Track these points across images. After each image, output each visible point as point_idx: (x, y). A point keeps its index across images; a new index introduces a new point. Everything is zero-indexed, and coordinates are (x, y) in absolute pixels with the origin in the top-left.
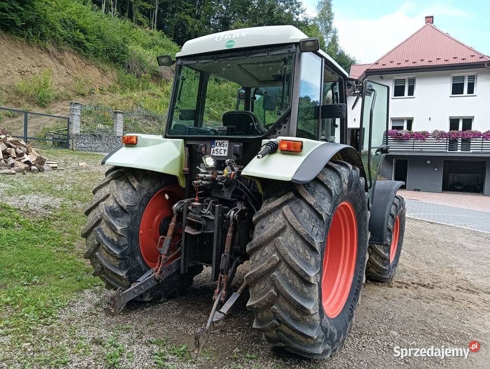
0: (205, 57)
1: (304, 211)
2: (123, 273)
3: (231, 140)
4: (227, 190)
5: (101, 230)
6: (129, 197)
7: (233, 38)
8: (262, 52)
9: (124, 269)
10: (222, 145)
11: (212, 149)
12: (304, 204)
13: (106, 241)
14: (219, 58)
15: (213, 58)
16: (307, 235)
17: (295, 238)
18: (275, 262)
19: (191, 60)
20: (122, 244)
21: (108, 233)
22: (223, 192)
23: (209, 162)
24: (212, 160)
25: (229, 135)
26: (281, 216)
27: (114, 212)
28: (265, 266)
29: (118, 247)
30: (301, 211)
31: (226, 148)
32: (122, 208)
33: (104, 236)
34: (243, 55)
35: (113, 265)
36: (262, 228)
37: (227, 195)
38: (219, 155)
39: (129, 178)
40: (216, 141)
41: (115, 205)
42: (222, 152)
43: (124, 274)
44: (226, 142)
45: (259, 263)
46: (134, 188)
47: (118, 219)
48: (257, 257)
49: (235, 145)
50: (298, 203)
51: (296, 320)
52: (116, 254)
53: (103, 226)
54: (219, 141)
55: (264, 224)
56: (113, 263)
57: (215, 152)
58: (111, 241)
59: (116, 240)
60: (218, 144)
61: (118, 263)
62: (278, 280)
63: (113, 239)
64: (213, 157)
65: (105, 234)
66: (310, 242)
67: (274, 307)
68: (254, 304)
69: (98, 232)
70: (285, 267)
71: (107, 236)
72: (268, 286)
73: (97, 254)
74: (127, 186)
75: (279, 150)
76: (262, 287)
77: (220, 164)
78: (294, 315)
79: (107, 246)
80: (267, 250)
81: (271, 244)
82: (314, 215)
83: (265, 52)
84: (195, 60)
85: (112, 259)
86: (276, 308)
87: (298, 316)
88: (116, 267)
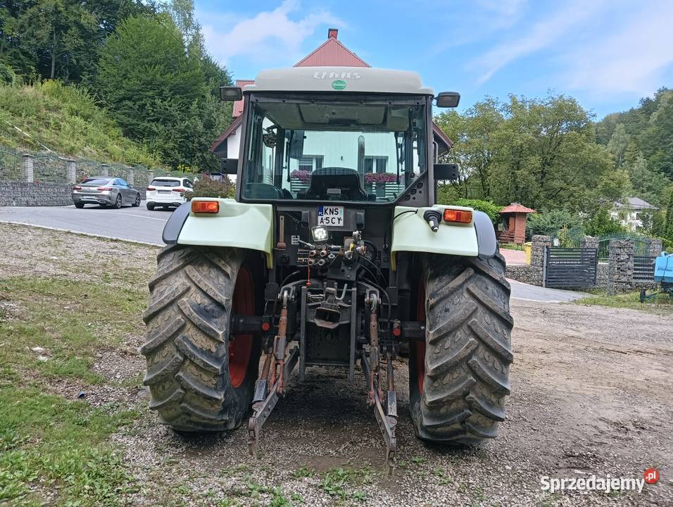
0: (295, 96)
1: (490, 288)
2: (220, 395)
3: (346, 206)
4: (349, 268)
5: (187, 339)
6: (223, 288)
7: (343, 76)
8: (382, 100)
9: (221, 389)
10: (334, 212)
11: (320, 218)
12: (487, 281)
13: (199, 353)
14: (317, 100)
15: (309, 100)
16: (505, 313)
17: (490, 317)
18: (474, 347)
19: (271, 97)
20: (221, 355)
21: (201, 341)
22: (343, 271)
23: (320, 234)
24: (324, 231)
25: (345, 200)
26: (466, 295)
27: (207, 311)
28: (461, 352)
29: (218, 360)
30: (487, 289)
31: (341, 215)
32: (219, 304)
33: (194, 347)
34: (356, 101)
35: (207, 386)
36: (447, 310)
37: (351, 275)
38: (330, 224)
39: (216, 261)
40: (325, 207)
41: (206, 301)
42: (336, 221)
43: (223, 396)
44: (341, 210)
45: (450, 350)
46: (227, 275)
47: (215, 320)
48: (447, 344)
49: (358, 213)
50: (479, 279)
51: (491, 405)
52: (216, 369)
53: (190, 332)
54: (329, 207)
55: (448, 306)
56: (205, 383)
57: (325, 221)
58: (208, 353)
59: (214, 350)
60: (328, 211)
61: (215, 382)
62: (479, 366)
63: (210, 350)
64: (324, 227)
65: (195, 344)
66: (509, 320)
67: (471, 395)
68: (445, 397)
69: (185, 343)
70: (484, 351)
71: (199, 346)
72: (463, 374)
73: (180, 374)
74: (214, 273)
75: (443, 221)
76: (455, 375)
77: (336, 236)
78: (490, 400)
79: (203, 361)
80: (460, 334)
81: (465, 327)
82: (501, 291)
83: (386, 100)
84: (279, 98)
85: (205, 378)
86: (474, 396)
87: (494, 400)
88: (210, 388)
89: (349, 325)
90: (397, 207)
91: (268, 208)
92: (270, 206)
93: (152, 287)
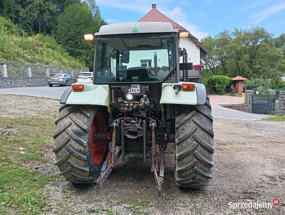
0: (117, 37)
1: (203, 119)
2: (87, 169)
3: (141, 84)
4: (143, 111)
5: (71, 145)
6: (86, 123)
7: (137, 27)
8: (155, 36)
9: (88, 166)
10: (136, 87)
11: (129, 90)
12: (202, 116)
13: (76, 151)
14: (126, 38)
15: (122, 38)
16: (210, 130)
17: (203, 132)
18: (196, 146)
19: (107, 38)
20: (86, 152)
21: (77, 146)
22: (140, 113)
23: (130, 97)
24: (131, 96)
25: (140, 81)
26: (192, 123)
27: (79, 133)
28: (190, 148)
29: (85, 154)
30: (202, 119)
31: (139, 88)
32: (84, 130)
33: (74, 149)
34: (143, 37)
35: (81, 165)
36: (183, 130)
37: (144, 114)
38: (134, 93)
39: (83, 111)
40: (132, 85)
41: (79, 129)
42: (136, 91)
43: (88, 169)
44: (139, 86)
45: (185, 148)
46: (88, 117)
47: (82, 137)
48: (184, 145)
49: (146, 87)
50: (198, 115)
51: (205, 171)
52: (84, 158)
53: (72, 142)
54: (133, 85)
55: (184, 128)
56: (80, 164)
57: (132, 91)
58: (80, 151)
59: (83, 150)
60: (133, 87)
61: (84, 163)
62: (198, 154)
63: (81, 150)
64: (131, 94)
65: (75, 147)
66: (211, 133)
67: (195, 167)
68: (184, 169)
69: (70, 147)
70: (200, 147)
71: (76, 148)
72: (191, 158)
73: (69, 160)
74: (82, 116)
75: (182, 89)
76: (188, 159)
77: (137, 98)
78: (205, 169)
79: (78, 155)
80: (189, 140)
81: (191, 137)
82: (208, 120)
83: (156, 36)
84: (110, 38)
85: (80, 162)
86: (197, 168)
87: (207, 169)
88: (82, 166)
89: (143, 136)
90: (163, 84)
91: (107, 86)
92: (108, 85)
93: (56, 123)
